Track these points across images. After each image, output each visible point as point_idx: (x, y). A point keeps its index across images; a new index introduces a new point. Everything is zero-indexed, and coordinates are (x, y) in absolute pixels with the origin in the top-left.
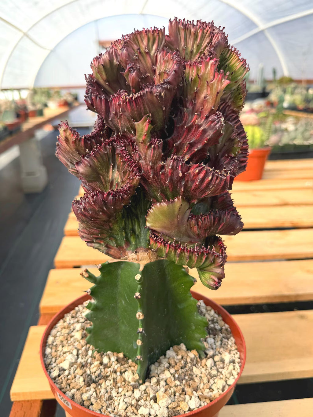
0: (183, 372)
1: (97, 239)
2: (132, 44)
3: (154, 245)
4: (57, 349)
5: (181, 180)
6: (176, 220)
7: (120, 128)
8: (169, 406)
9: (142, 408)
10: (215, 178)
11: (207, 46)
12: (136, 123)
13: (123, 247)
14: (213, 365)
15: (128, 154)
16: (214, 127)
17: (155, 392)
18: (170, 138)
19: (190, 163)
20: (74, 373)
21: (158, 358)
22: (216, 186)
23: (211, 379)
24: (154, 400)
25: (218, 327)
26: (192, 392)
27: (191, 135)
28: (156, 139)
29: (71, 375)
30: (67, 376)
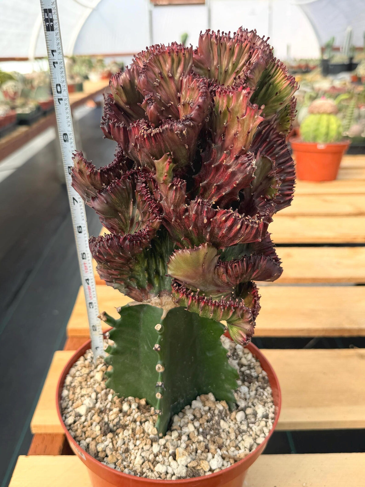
0: (208, 426)
1: (116, 279)
2: (153, 66)
3: (176, 294)
4: (75, 391)
5: (206, 226)
6: (201, 269)
7: (141, 162)
8: (189, 465)
9: (159, 465)
10: (244, 227)
11: (244, 65)
12: (155, 161)
13: (145, 290)
14: (243, 418)
15: (148, 193)
16: (244, 171)
17: (174, 448)
18: (197, 175)
19: (217, 208)
20: (91, 419)
21: (183, 408)
22: (246, 235)
23: (239, 436)
24: (173, 457)
25: (254, 374)
26: (216, 449)
27: (220, 176)
28: (179, 179)
29: (88, 421)
30: (84, 422)
